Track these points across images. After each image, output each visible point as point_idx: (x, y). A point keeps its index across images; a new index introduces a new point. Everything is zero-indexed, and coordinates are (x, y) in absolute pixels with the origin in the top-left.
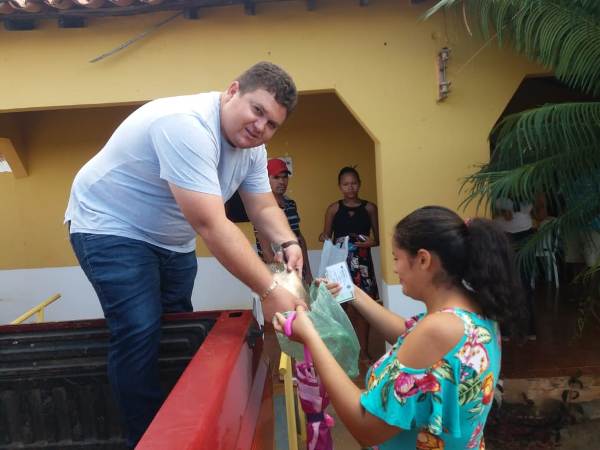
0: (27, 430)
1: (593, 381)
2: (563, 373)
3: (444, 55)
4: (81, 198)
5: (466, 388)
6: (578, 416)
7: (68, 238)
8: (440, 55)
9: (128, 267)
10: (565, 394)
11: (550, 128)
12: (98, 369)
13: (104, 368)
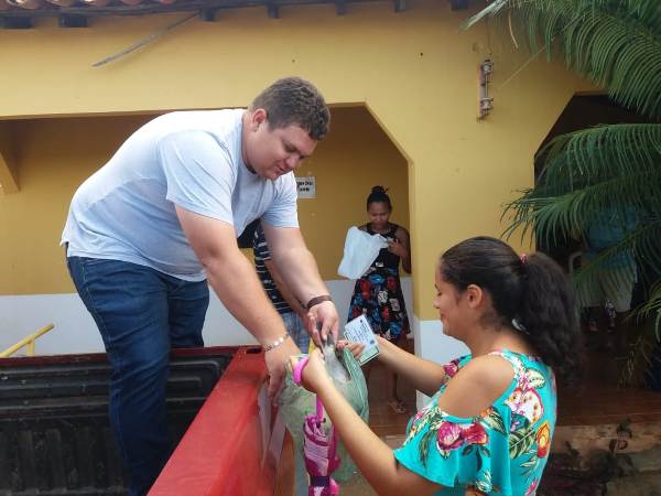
0: (16, 476)
1: (643, 431)
2: (612, 421)
3: (486, 69)
4: (81, 218)
5: (517, 439)
6: (626, 468)
7: (65, 263)
8: (482, 68)
9: (133, 296)
10: (612, 444)
11: (603, 150)
12: (96, 410)
13: (104, 409)
